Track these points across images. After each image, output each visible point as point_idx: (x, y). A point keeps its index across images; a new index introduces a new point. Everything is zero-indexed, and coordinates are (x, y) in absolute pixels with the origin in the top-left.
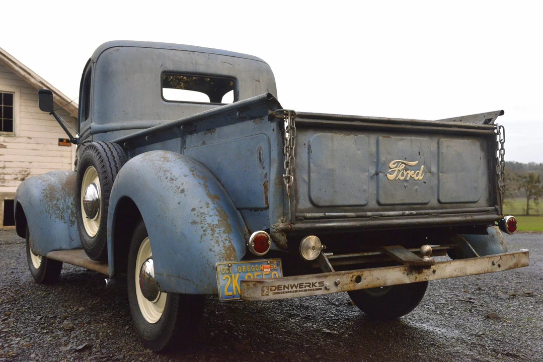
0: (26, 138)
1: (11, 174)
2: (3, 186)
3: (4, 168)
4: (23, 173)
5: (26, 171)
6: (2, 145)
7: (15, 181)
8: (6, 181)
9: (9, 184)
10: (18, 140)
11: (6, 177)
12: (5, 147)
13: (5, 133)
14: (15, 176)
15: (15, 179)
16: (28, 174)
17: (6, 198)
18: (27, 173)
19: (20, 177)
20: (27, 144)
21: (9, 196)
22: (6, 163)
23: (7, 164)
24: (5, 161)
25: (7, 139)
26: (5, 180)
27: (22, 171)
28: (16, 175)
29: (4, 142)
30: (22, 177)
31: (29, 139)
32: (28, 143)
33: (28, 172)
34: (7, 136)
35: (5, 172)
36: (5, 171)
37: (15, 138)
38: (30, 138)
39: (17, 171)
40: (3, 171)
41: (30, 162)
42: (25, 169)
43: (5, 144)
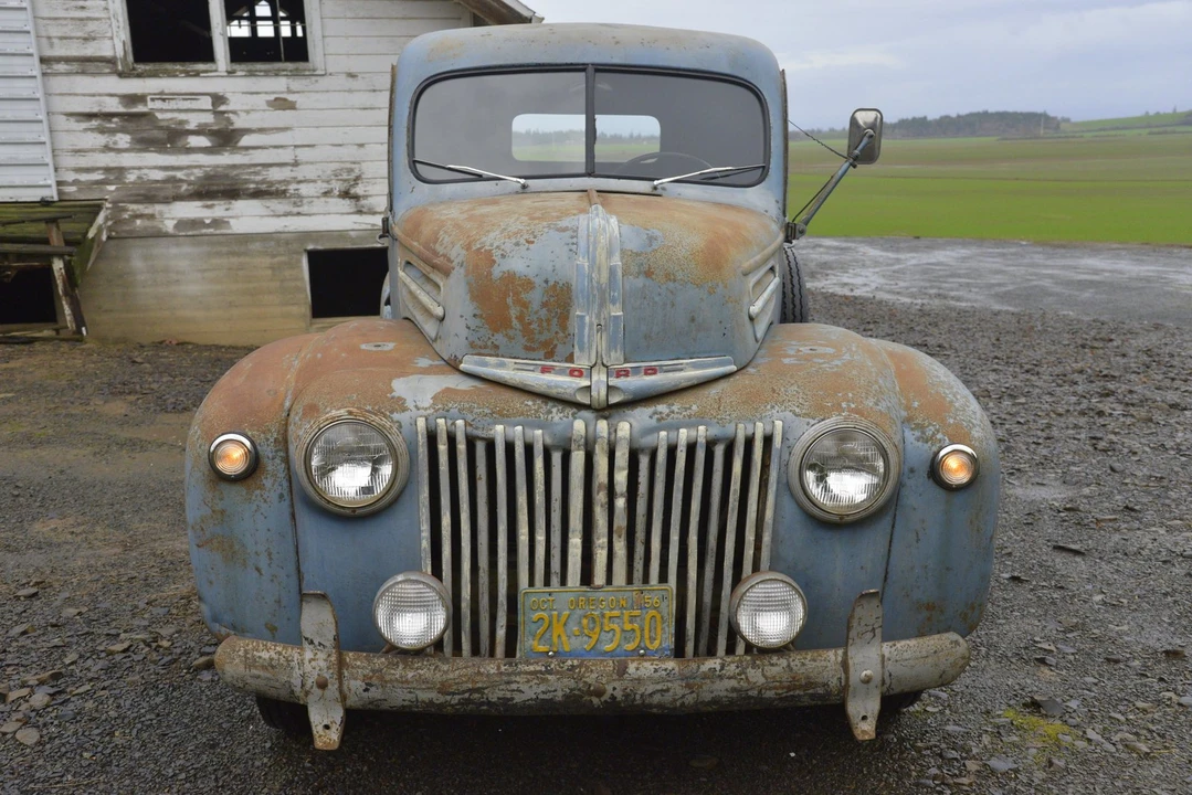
0: (344, 76)
1: (314, 181)
2: (299, 214)
3: (296, 164)
4: (345, 176)
5: (350, 171)
6: (285, 100)
7: (323, 199)
8: (305, 201)
9: (314, 210)
10: (324, 83)
11: (305, 189)
12: (292, 106)
13: (290, 66)
14: (324, 187)
15: (327, 194)
16: (358, 178)
17: (310, 247)
18: (353, 176)
19: (337, 186)
20: (346, 94)
21: (315, 241)
22: (299, 151)
23: (303, 154)
24: (296, 146)
25: (296, 84)
26: (300, 197)
27: (342, 170)
28: (328, 182)
29: (290, 91)
30: (343, 187)
31: (350, 79)
32: (350, 91)
33: (357, 172)
34: (296, 74)
35: (300, 178)
36: (300, 173)
37: (314, 78)
38: (352, 76)
39: (329, 172)
40: (293, 174)
41: (361, 145)
42: (349, 166)
43: (291, 97)
